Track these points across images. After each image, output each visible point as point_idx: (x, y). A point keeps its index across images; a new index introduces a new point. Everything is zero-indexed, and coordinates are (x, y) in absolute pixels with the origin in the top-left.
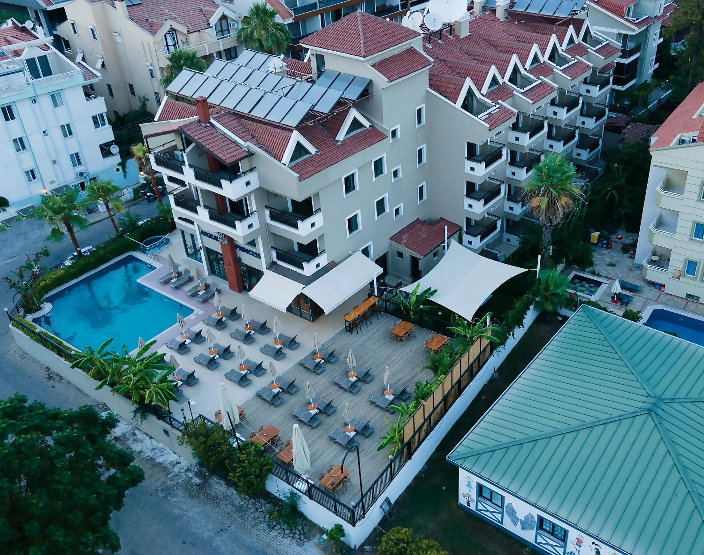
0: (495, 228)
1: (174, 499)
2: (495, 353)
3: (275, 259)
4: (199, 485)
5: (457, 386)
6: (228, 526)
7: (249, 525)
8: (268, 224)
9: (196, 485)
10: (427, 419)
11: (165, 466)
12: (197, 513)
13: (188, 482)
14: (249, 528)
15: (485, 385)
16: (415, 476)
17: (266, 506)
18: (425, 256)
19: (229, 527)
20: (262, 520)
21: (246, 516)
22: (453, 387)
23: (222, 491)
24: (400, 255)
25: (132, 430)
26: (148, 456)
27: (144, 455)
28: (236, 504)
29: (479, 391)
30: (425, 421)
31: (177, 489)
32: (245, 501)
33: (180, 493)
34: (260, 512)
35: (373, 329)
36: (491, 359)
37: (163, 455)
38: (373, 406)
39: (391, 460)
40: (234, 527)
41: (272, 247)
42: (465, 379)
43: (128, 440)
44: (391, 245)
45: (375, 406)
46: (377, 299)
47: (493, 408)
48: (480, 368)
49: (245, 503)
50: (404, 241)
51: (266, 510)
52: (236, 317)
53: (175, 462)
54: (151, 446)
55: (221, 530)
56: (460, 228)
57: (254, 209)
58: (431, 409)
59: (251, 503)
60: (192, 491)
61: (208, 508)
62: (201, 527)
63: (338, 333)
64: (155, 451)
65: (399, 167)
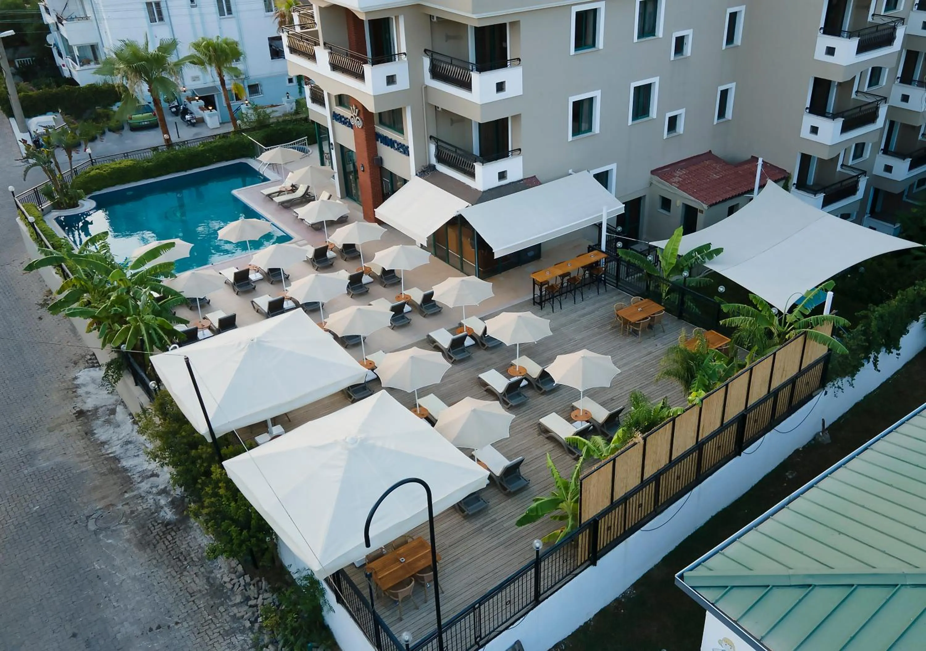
0: (853, 190)
1: (110, 541)
2: (830, 388)
3: (433, 161)
4: (168, 524)
5: (734, 427)
6: (176, 620)
7: (218, 630)
8: (426, 87)
9: (162, 523)
10: (650, 480)
11: (129, 477)
12: (134, 578)
13: (153, 513)
14: (216, 635)
15: (797, 451)
16: (602, 607)
17: (266, 595)
18: (711, 206)
19: (177, 623)
20: (248, 624)
21: (222, 609)
22: (723, 427)
23: (202, 545)
24: (666, 203)
25: (114, 404)
26: (111, 453)
27: (106, 450)
28: (215, 578)
29: (782, 460)
30: (644, 484)
31: (126, 523)
32: (233, 576)
33: (126, 532)
34: (251, 606)
35: (584, 308)
36: (819, 399)
37: (138, 455)
38: (542, 438)
39: (538, 552)
40: (186, 625)
41: (431, 137)
42: (756, 421)
43: (98, 418)
44: (651, 184)
45: (547, 438)
46: (604, 255)
47: (819, 485)
48: (792, 409)
49: (232, 580)
50: (676, 179)
51: (263, 604)
52: (353, 255)
53: (151, 473)
54: (128, 437)
55: (159, 627)
56: (786, 176)
57: (404, 49)
58: (664, 461)
59: (243, 583)
60: (149, 532)
61: (161, 573)
62: (127, 609)
63: (516, 305)
64: (129, 446)
65: (688, 33)
